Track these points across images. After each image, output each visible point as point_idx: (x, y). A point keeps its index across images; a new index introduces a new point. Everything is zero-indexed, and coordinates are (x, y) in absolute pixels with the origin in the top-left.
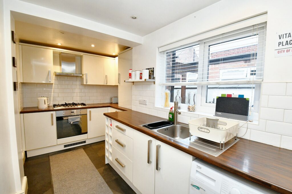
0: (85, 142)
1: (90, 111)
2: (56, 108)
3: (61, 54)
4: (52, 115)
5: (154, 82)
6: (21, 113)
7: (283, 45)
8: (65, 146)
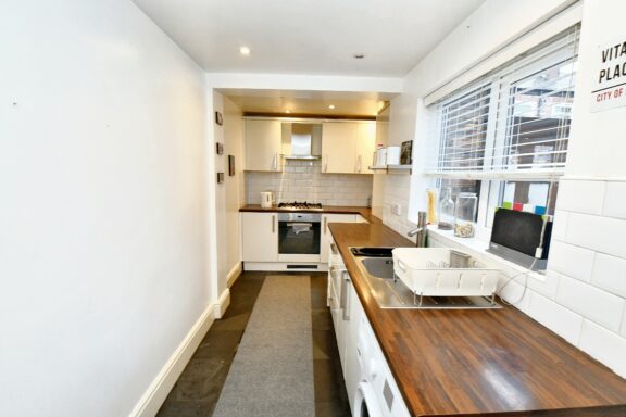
0: (316, 267)
1: (325, 219)
2: (283, 208)
3: (294, 125)
4: (274, 217)
5: (411, 170)
6: (241, 210)
7: (608, 79)
8: (289, 267)
